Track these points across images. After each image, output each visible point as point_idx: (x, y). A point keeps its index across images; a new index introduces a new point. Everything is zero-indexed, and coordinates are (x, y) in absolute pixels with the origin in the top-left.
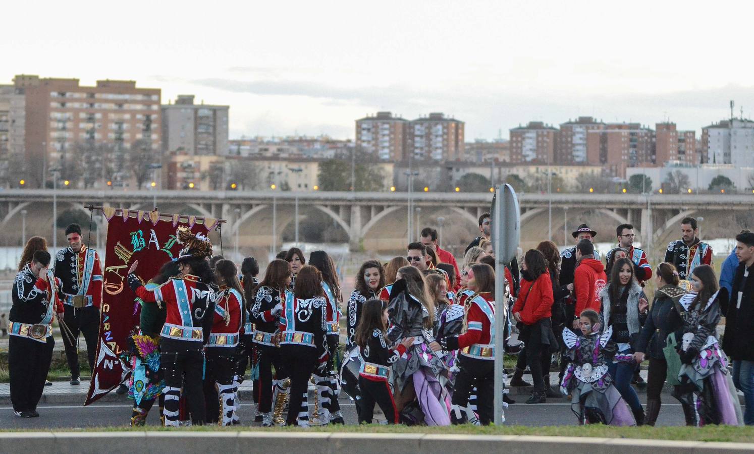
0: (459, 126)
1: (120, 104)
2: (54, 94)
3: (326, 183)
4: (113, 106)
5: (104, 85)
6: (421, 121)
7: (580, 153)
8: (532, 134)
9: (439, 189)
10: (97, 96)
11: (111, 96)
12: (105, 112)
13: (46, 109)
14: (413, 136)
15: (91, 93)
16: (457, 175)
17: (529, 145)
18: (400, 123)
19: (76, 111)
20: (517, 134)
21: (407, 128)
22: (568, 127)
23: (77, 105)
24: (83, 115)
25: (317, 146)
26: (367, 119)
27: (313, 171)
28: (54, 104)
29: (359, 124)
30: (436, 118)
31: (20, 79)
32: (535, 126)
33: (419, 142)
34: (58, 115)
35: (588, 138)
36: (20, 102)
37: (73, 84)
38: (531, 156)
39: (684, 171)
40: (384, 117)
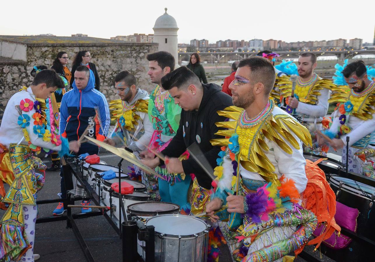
0: (208, 41)
1: (152, 38)
2: (141, 36)
3: (188, 51)
4: (151, 38)
5: (150, 35)
6: (201, 40)
7: (228, 45)
8: (220, 42)
9: (206, 52)
10: (149, 37)
11: (151, 37)
12: (150, 39)
13: (140, 39)
14: (200, 43)
15: (147, 36)
16: (209, 49)
17: (219, 44)
18: (198, 41)
19: (145, 39)
20: (217, 42)
21: (199, 42)
22: (226, 41)
23: (145, 38)
24: (146, 40)
25: (183, 45)
26: (192, 40)
27: (185, 49)
28: (141, 38)
29: (191, 41)
30: (204, 40)
31: (135, 34)
32: (220, 41)
33: (201, 44)
34: (142, 40)
35: (229, 43)
36: (135, 38)
37: (144, 35)
38: (220, 46)
39: (247, 48)
40: (195, 40)
